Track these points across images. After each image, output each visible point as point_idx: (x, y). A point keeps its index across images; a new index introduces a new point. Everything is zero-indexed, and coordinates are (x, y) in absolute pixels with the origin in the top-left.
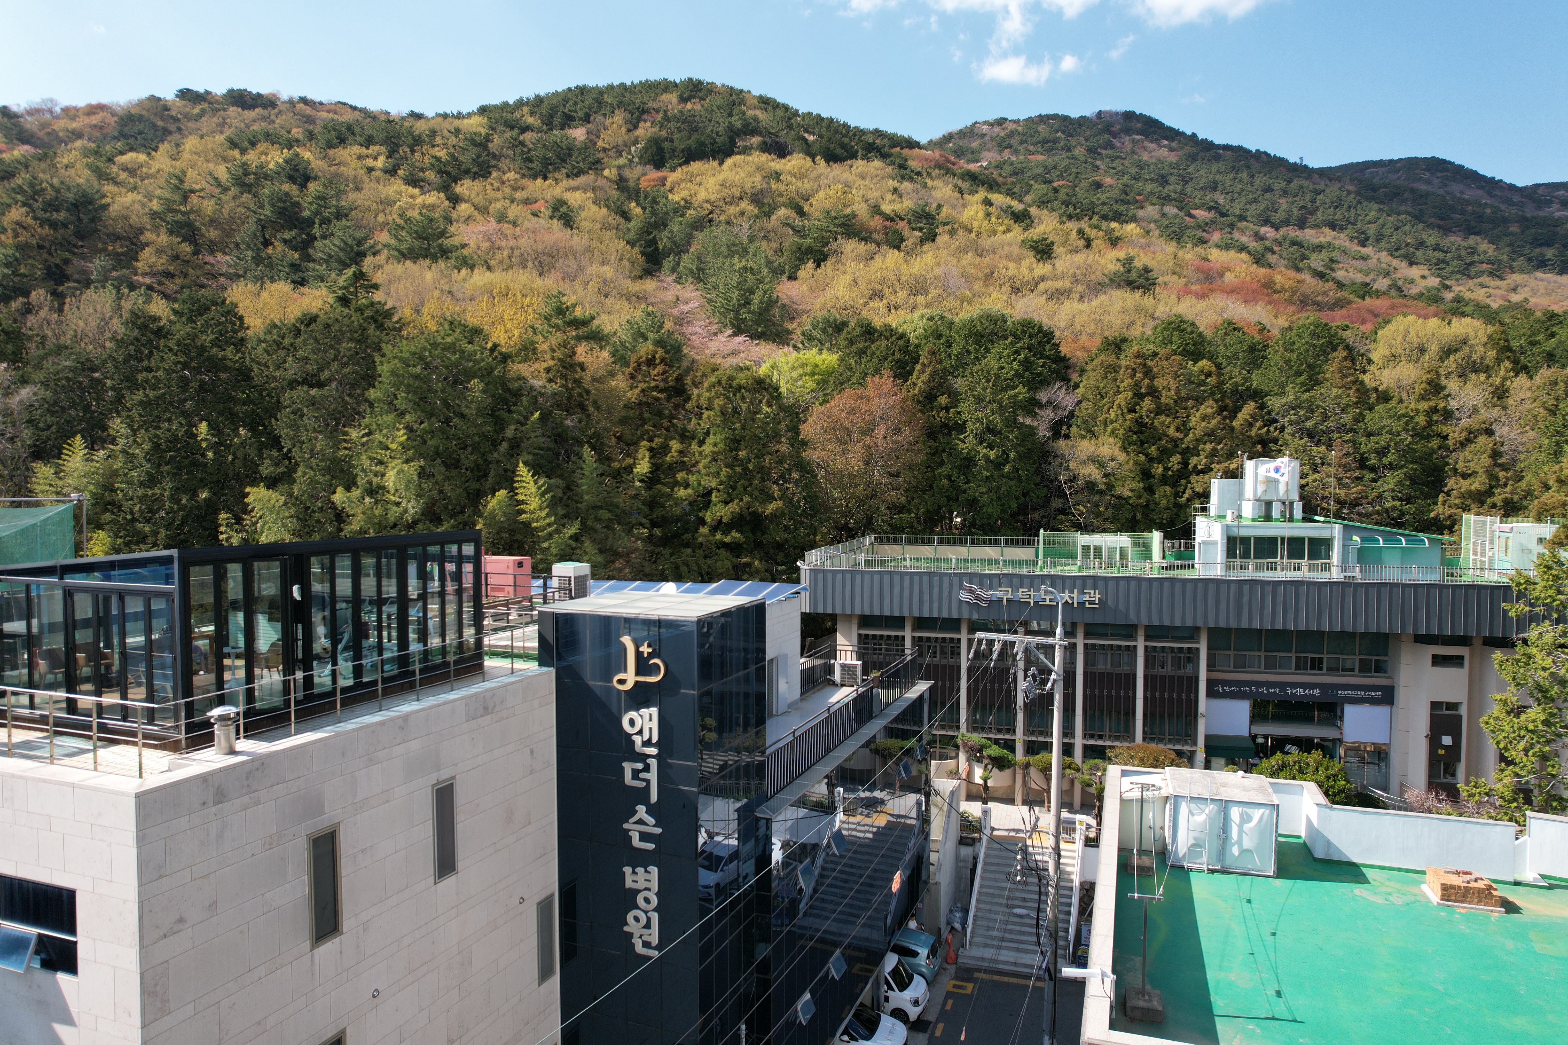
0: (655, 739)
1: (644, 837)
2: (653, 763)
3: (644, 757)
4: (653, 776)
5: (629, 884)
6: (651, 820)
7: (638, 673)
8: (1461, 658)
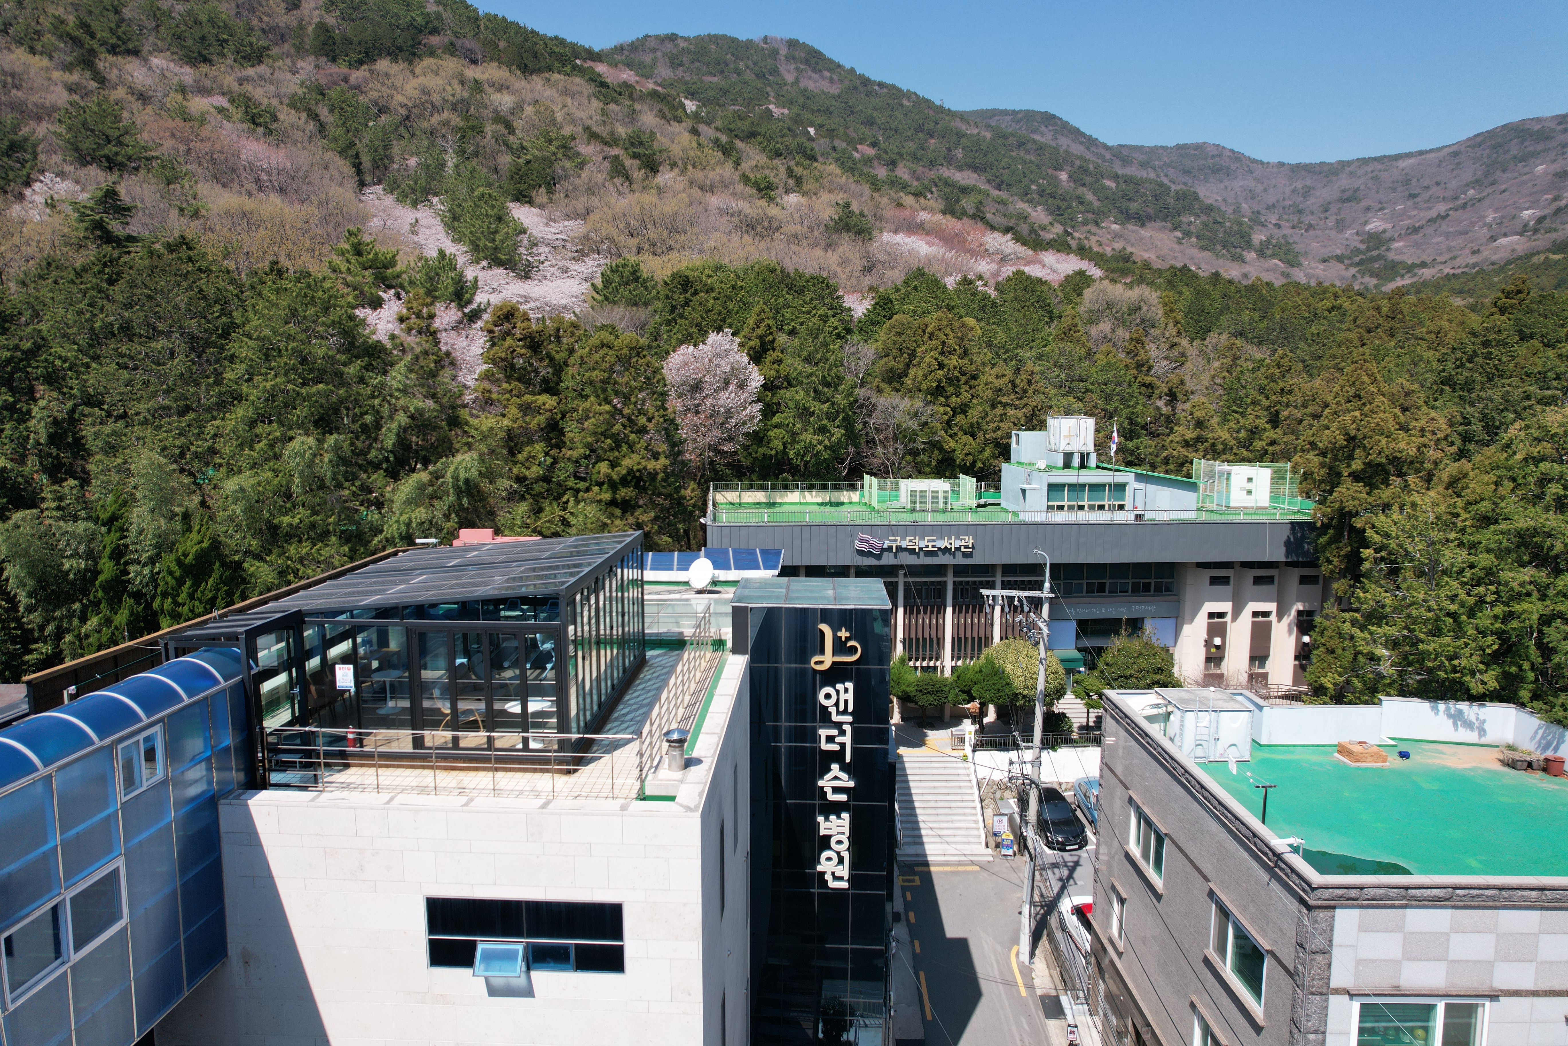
0: (850, 708)
1: (836, 790)
2: (847, 728)
3: (839, 725)
4: (847, 739)
5: (823, 832)
6: (844, 776)
7: (834, 654)
8: (1228, 578)
